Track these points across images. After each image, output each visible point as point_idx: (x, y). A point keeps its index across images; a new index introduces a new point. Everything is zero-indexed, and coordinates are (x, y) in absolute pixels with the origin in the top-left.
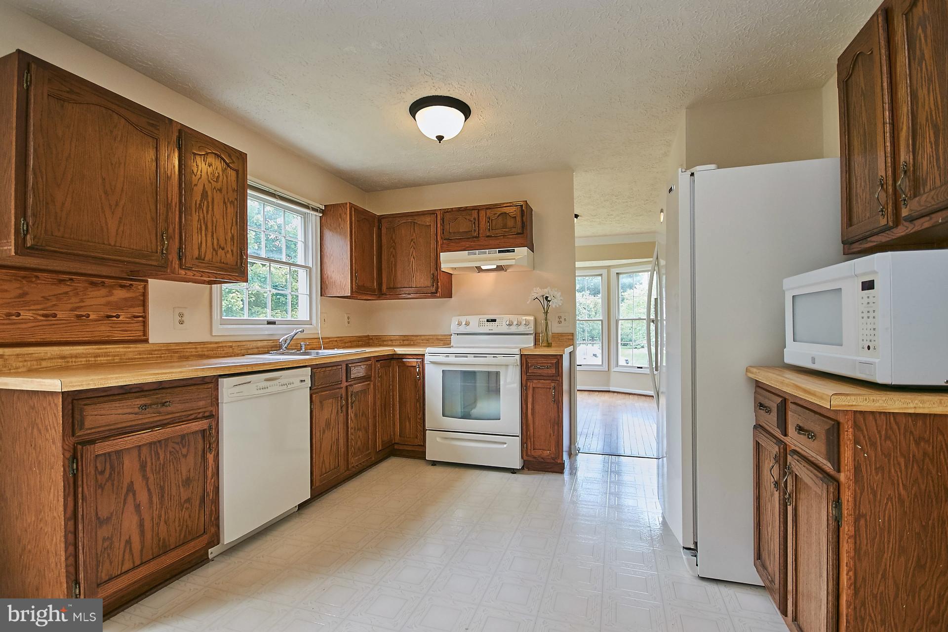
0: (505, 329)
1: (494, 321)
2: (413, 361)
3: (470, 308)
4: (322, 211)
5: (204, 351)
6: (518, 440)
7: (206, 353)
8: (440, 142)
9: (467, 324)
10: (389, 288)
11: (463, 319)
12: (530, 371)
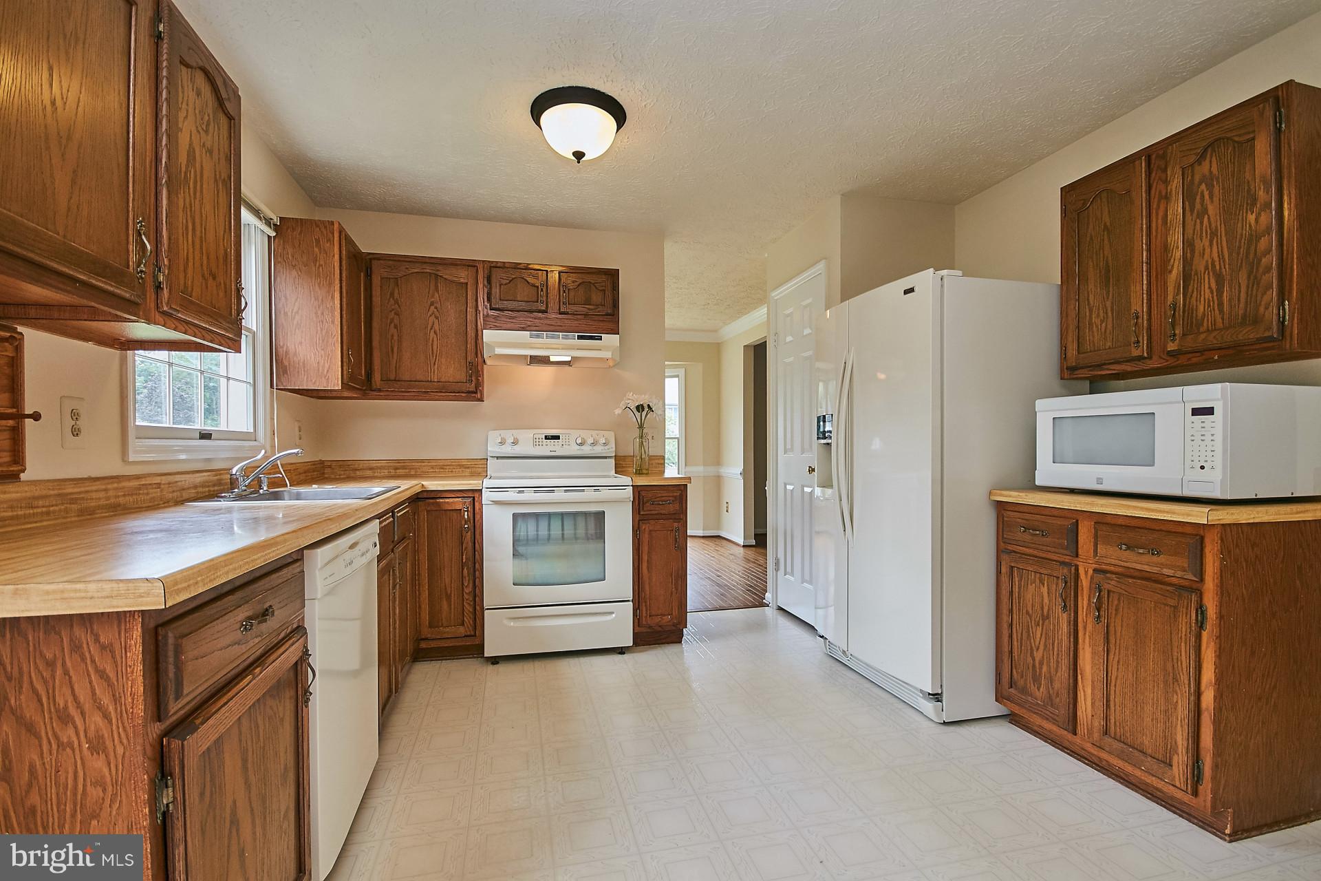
0: (574, 450)
1: (557, 438)
2: (457, 503)
3: (516, 418)
4: (276, 228)
5: (118, 497)
6: (629, 606)
7: (122, 500)
8: (579, 162)
9: (515, 443)
10: (386, 380)
11: (509, 436)
12: (645, 509)
